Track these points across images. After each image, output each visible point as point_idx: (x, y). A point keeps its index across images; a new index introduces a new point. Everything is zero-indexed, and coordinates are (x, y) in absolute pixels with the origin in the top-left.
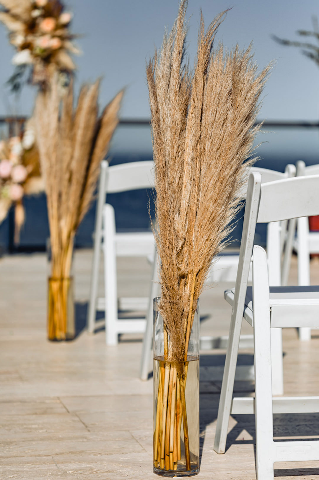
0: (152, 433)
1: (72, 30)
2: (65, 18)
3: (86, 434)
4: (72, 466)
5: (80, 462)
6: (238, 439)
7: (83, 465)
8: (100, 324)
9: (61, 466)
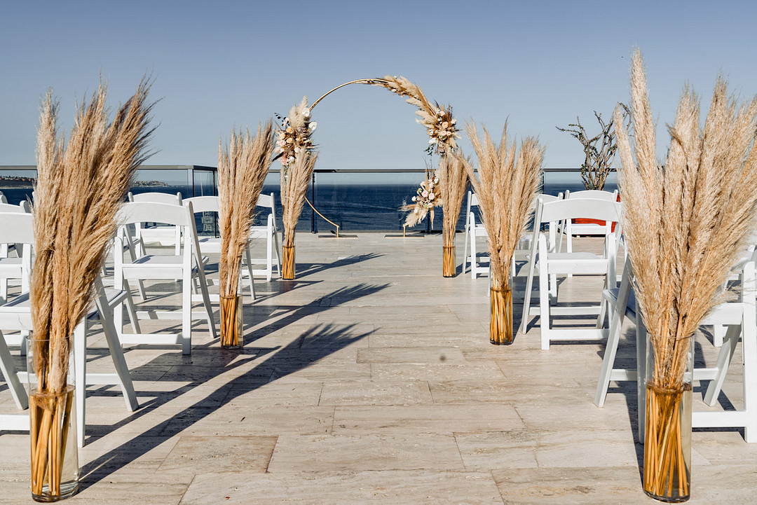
0: (489, 323)
1: (457, 127)
2: (453, 122)
3: (459, 323)
4: (451, 339)
5: (455, 337)
6: (536, 324)
7: (457, 339)
8: (468, 269)
9: (446, 339)
